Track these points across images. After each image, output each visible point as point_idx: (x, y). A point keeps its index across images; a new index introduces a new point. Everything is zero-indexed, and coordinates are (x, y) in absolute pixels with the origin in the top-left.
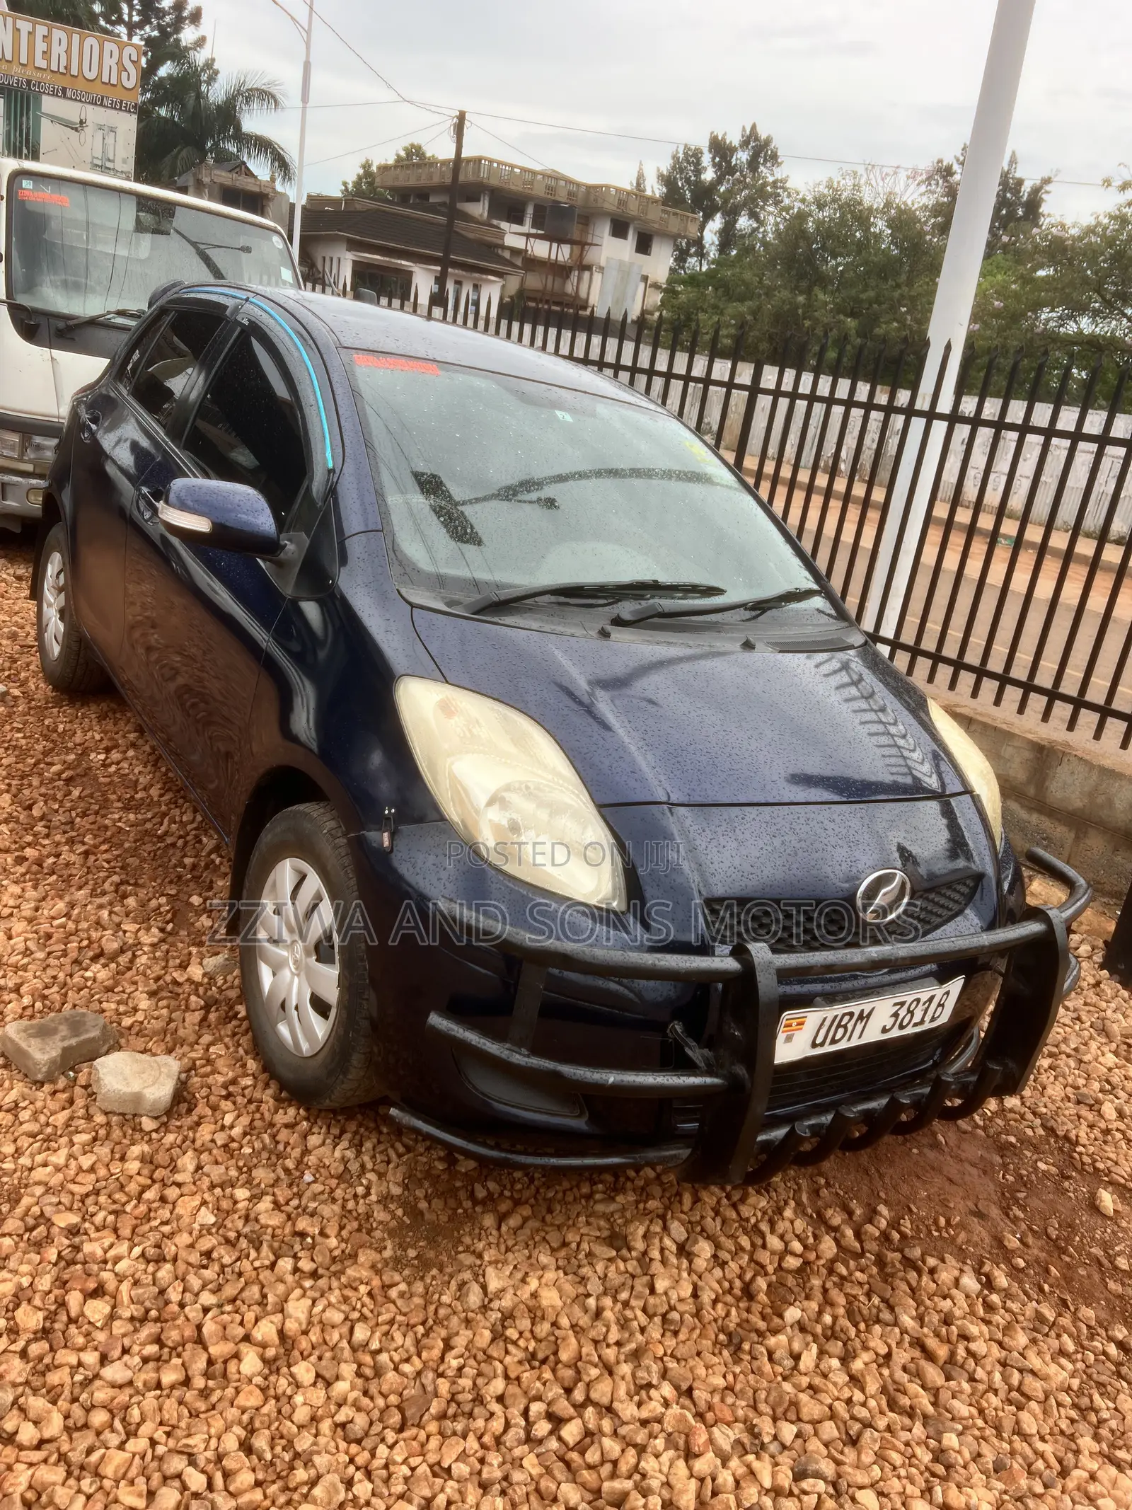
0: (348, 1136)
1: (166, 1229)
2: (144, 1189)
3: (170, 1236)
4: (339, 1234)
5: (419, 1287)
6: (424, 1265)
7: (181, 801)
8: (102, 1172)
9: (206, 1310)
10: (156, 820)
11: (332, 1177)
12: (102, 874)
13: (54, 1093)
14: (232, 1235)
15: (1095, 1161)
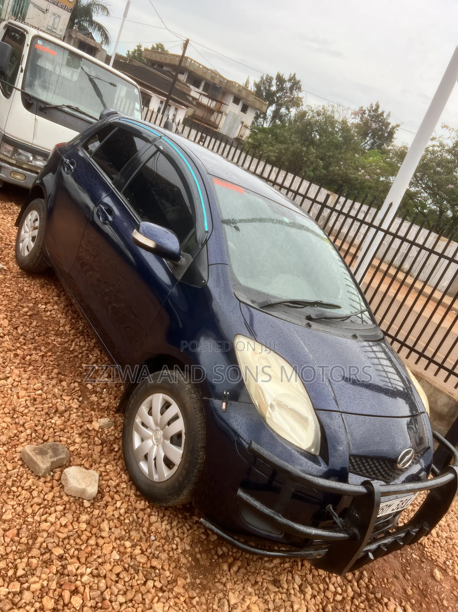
0: (166, 518)
1: (100, 560)
2: (89, 538)
3: (101, 564)
4: (169, 570)
5: (203, 600)
6: (204, 588)
7: (79, 335)
8: (70, 528)
9: (121, 604)
10: (69, 343)
11: (162, 538)
12: (50, 368)
13: (45, 482)
14: (127, 566)
15: (431, 555)
